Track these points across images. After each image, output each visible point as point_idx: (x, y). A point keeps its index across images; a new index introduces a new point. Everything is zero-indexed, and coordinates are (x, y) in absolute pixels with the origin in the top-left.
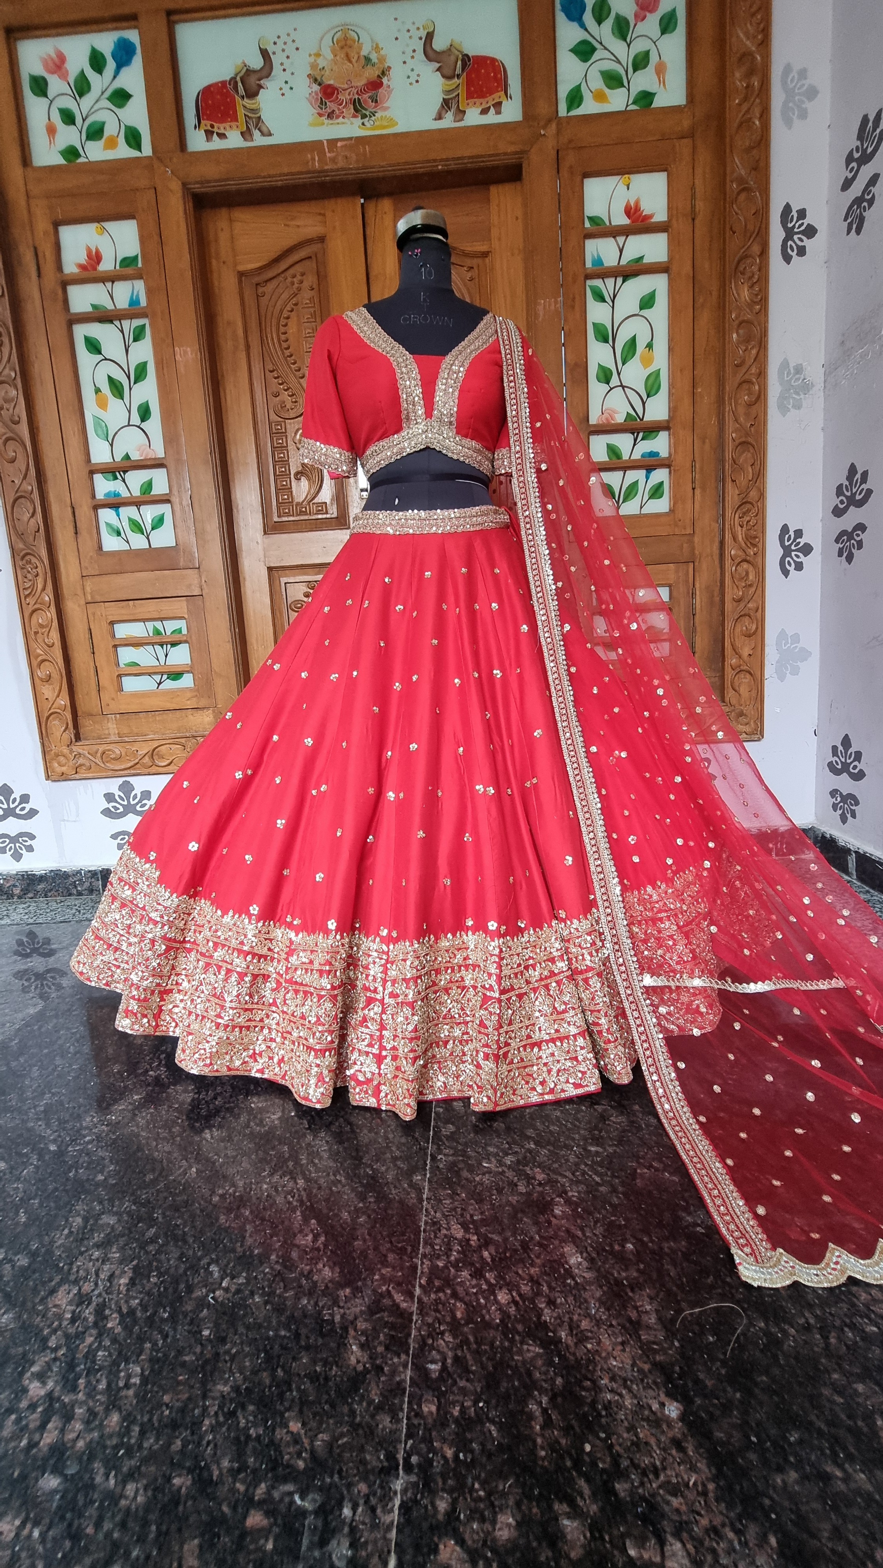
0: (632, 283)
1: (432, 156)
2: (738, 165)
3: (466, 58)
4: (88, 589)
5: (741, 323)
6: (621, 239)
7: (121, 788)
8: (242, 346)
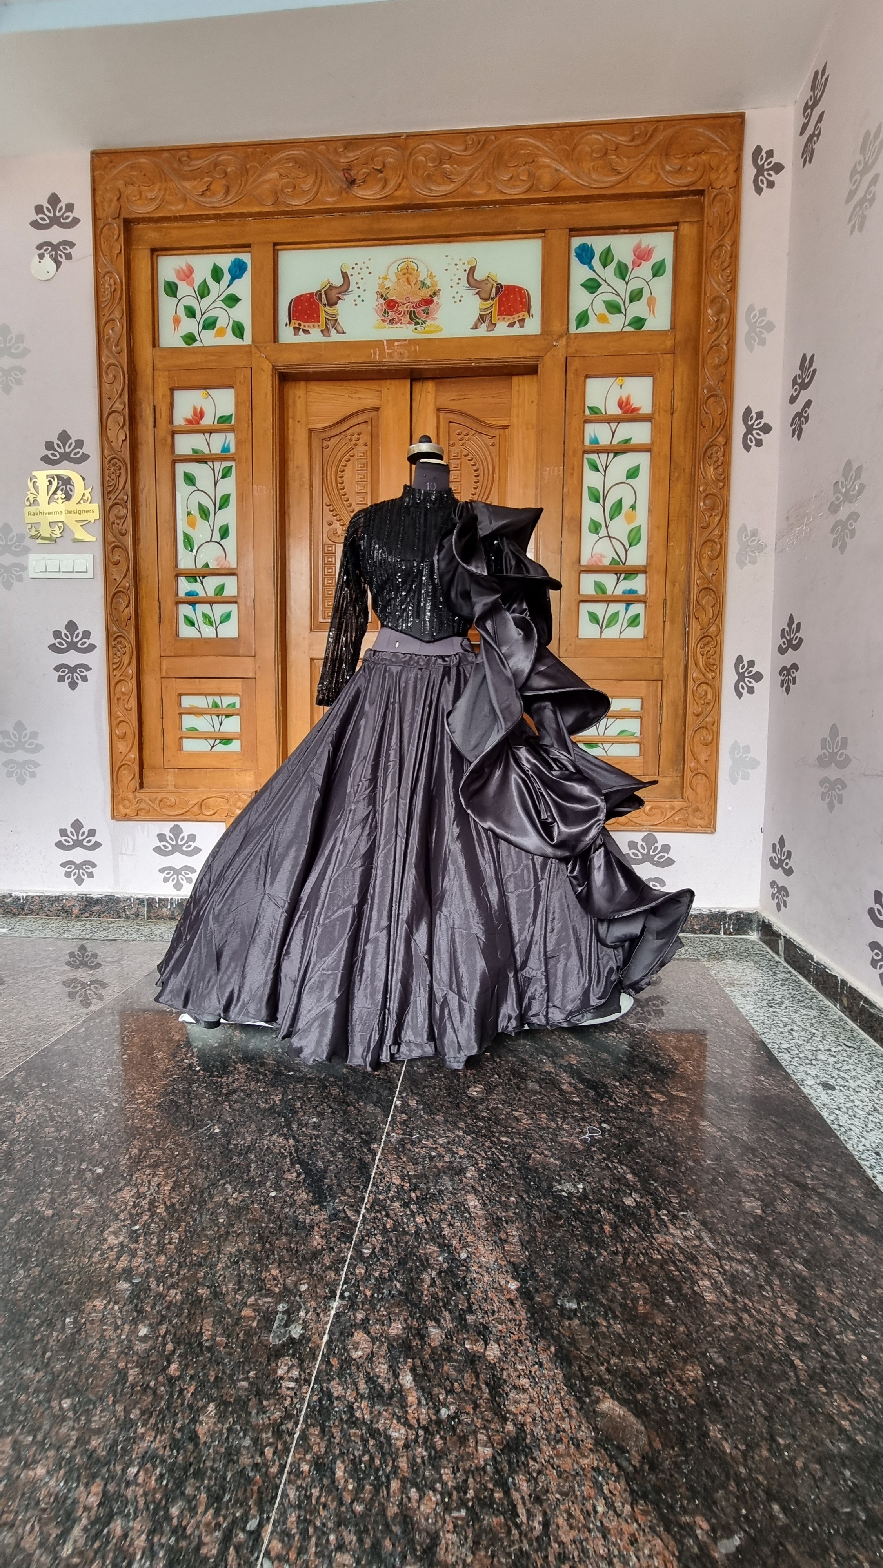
0: (620, 457)
2: (709, 378)
3: (499, 287)
4: (164, 667)
5: (707, 496)
6: (614, 425)
7: (172, 830)
8: (307, 486)
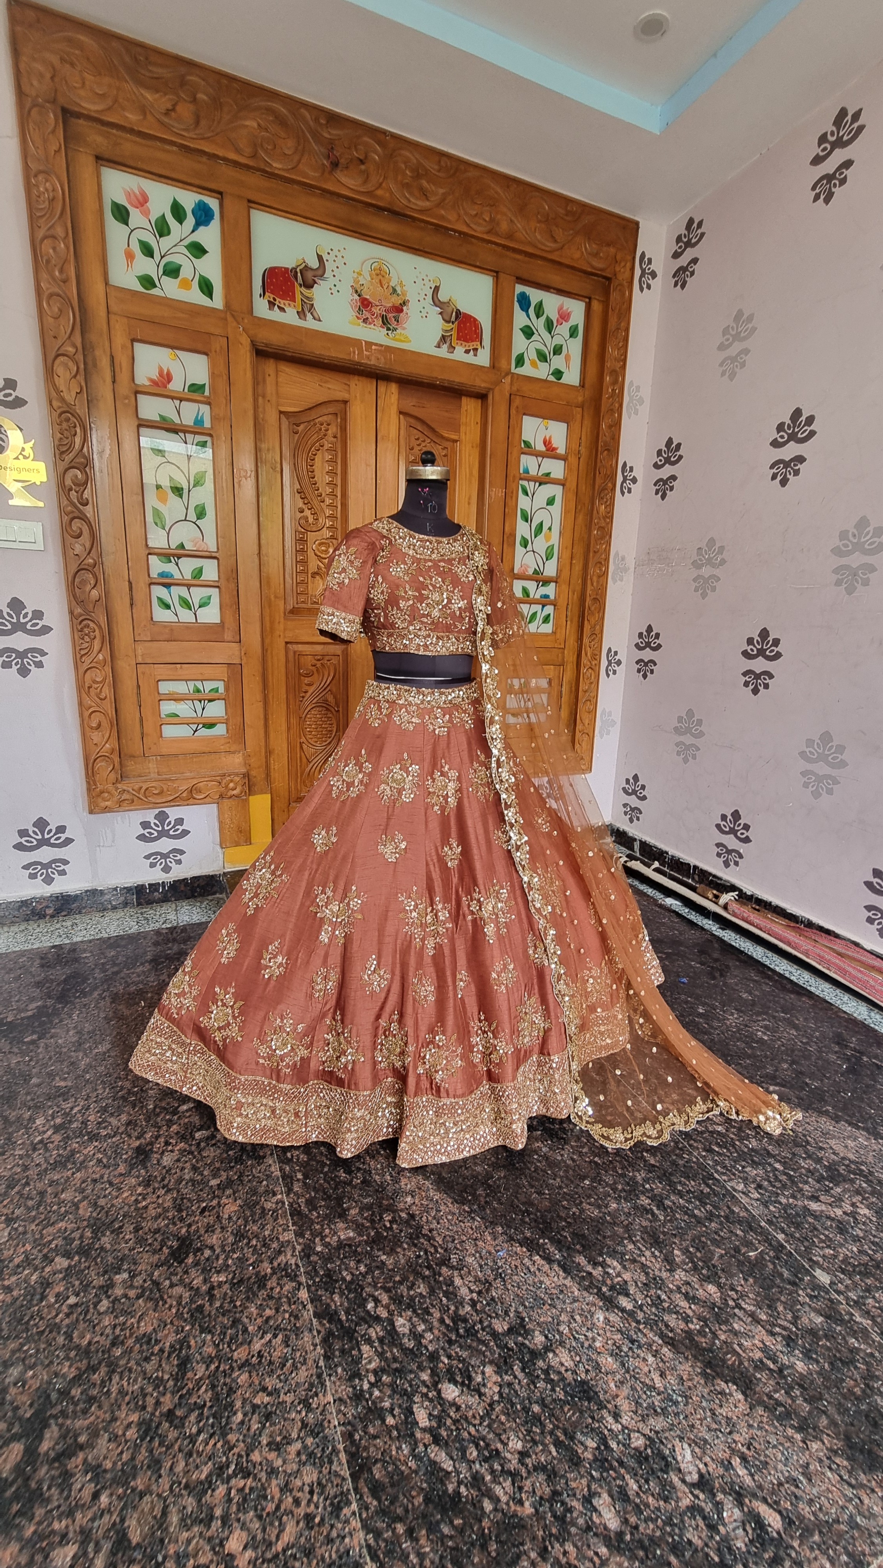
0: (543, 488)
1: (435, 375)
2: (605, 433)
3: (458, 313)
4: (139, 652)
5: (598, 527)
6: (540, 459)
7: (157, 817)
8: (278, 470)
